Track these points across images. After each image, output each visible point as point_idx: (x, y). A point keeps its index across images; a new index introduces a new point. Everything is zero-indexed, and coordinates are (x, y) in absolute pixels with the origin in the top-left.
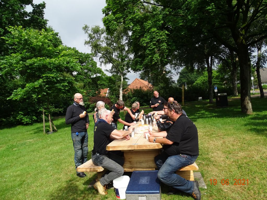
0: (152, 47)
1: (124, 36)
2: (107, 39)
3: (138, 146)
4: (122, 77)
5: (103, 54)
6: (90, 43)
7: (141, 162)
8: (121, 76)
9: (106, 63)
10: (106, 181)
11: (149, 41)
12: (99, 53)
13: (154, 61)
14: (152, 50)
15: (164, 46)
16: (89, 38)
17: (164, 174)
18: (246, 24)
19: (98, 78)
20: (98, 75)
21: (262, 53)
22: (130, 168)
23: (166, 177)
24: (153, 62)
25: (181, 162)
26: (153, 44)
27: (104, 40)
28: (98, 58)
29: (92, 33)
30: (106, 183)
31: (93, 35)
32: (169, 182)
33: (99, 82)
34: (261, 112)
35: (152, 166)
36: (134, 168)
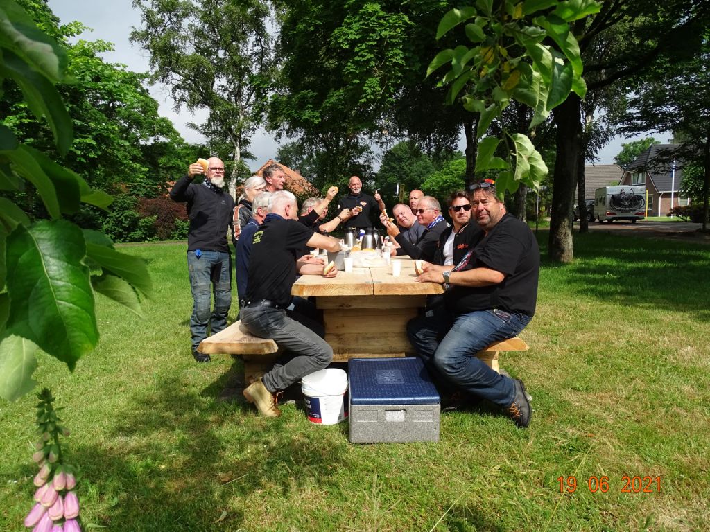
0: (364, 56)
1: (251, 31)
2: (198, 33)
3: (382, 286)
4: (237, 149)
5: (187, 77)
6: (147, 39)
7: (368, 338)
8: (234, 147)
9: (193, 104)
10: (283, 379)
11: (357, 37)
12: (173, 73)
13: (366, 97)
14: (362, 65)
15: (397, 56)
16: (145, 23)
17: (455, 355)
18: (582, 37)
19: (160, 149)
20: (162, 139)
21: (596, 123)
22: (339, 353)
23: (459, 363)
24: (363, 98)
25: (495, 329)
26: (366, 48)
27: (192, 37)
28: (170, 87)
29: (155, 10)
30: (281, 386)
31: (159, 16)
32: (464, 376)
33: (162, 160)
34: (592, 259)
35: (398, 348)
36: (349, 353)
